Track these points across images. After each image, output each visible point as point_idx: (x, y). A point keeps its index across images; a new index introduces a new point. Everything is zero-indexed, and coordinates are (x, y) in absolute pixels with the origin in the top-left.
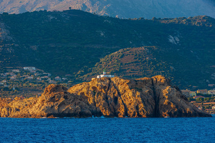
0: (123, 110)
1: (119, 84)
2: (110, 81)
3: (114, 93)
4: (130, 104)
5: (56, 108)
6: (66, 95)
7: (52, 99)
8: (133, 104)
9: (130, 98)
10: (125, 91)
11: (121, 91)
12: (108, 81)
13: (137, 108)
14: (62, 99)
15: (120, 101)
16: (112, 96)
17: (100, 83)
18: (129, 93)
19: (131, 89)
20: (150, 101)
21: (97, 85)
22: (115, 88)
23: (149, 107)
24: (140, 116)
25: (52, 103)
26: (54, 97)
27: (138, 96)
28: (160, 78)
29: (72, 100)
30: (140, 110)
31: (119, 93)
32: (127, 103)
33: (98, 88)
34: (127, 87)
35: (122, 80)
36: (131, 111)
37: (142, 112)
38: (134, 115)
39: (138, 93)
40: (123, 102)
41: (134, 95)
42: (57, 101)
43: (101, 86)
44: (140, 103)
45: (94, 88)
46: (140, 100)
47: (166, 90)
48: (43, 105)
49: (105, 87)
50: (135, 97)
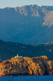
0: (31, 72)
1: (27, 60)
2: (23, 59)
3: (26, 64)
4: (34, 69)
5: (8, 72)
6: (12, 65)
7: (6, 68)
8: (36, 69)
9: (34, 66)
10: (31, 63)
11: (29, 63)
12: (22, 59)
13: (38, 71)
14: (11, 68)
15: (29, 68)
16: (25, 66)
17: (19, 60)
18: (33, 64)
19: (34, 62)
20: (43, 68)
21: (18, 61)
22: (26, 62)
23: (43, 70)
24: (39, 75)
25: (6, 69)
26: (7, 66)
27: (38, 65)
28: (45, 57)
29: (15, 68)
30: (39, 72)
31: (28, 64)
32: (33, 69)
33: (18, 62)
34: (32, 61)
35: (29, 58)
36: (35, 72)
37: (40, 73)
38: (37, 74)
39: (38, 64)
40: (30, 68)
41: (36, 65)
42: (8, 68)
43: (20, 61)
44: (39, 69)
45: (16, 62)
46: (39, 67)
47: (49, 63)
48: (2, 70)
49: (21, 62)
50: (36, 66)
